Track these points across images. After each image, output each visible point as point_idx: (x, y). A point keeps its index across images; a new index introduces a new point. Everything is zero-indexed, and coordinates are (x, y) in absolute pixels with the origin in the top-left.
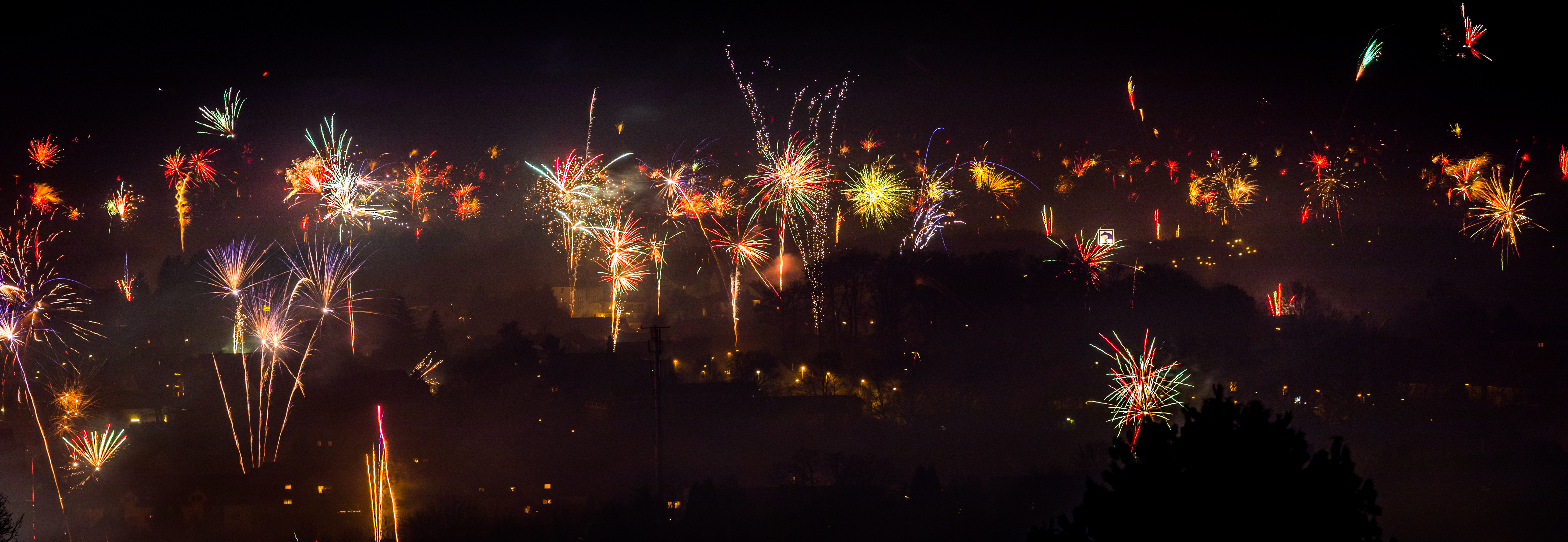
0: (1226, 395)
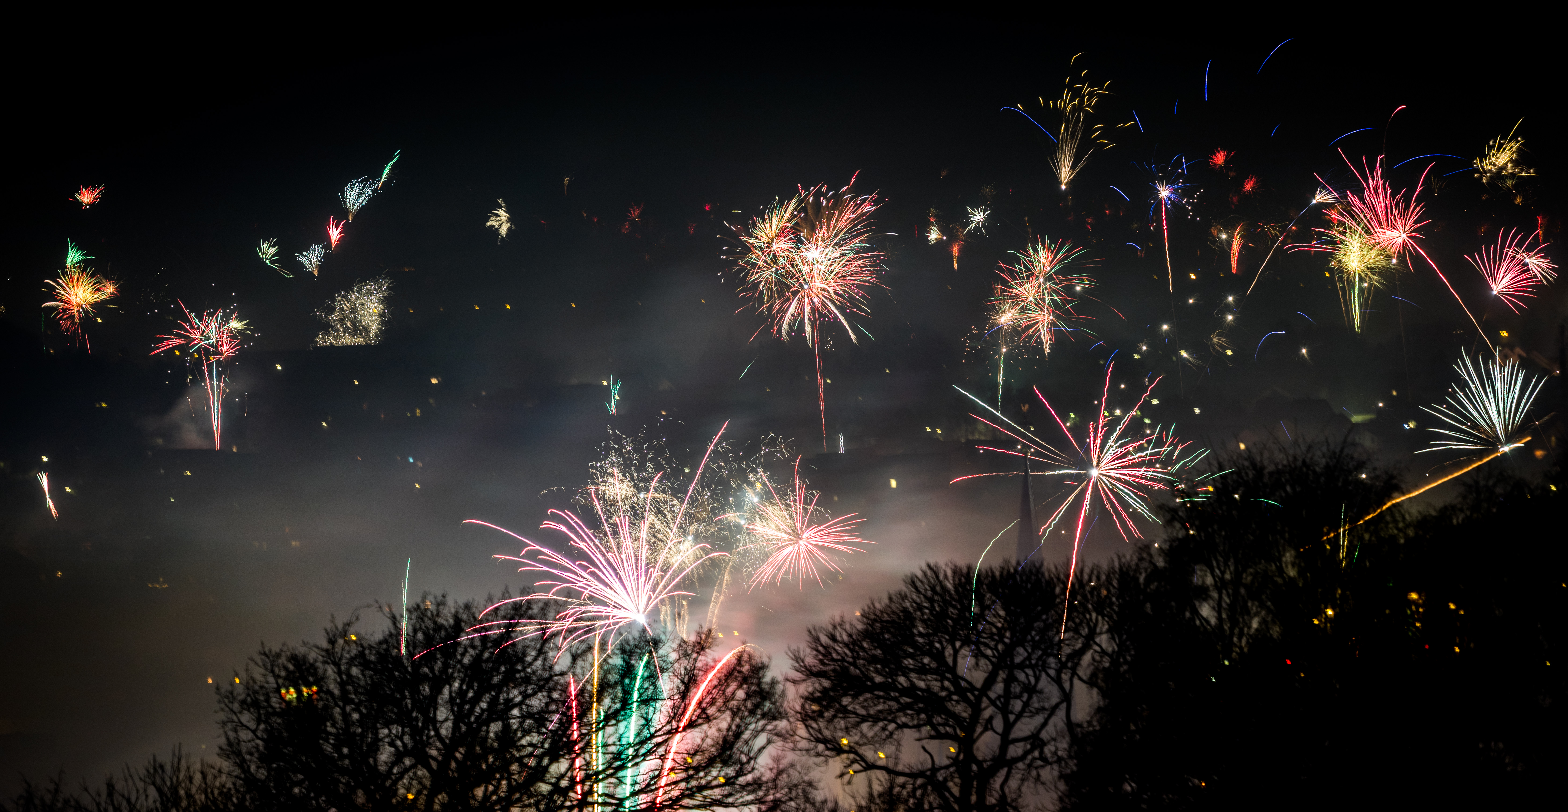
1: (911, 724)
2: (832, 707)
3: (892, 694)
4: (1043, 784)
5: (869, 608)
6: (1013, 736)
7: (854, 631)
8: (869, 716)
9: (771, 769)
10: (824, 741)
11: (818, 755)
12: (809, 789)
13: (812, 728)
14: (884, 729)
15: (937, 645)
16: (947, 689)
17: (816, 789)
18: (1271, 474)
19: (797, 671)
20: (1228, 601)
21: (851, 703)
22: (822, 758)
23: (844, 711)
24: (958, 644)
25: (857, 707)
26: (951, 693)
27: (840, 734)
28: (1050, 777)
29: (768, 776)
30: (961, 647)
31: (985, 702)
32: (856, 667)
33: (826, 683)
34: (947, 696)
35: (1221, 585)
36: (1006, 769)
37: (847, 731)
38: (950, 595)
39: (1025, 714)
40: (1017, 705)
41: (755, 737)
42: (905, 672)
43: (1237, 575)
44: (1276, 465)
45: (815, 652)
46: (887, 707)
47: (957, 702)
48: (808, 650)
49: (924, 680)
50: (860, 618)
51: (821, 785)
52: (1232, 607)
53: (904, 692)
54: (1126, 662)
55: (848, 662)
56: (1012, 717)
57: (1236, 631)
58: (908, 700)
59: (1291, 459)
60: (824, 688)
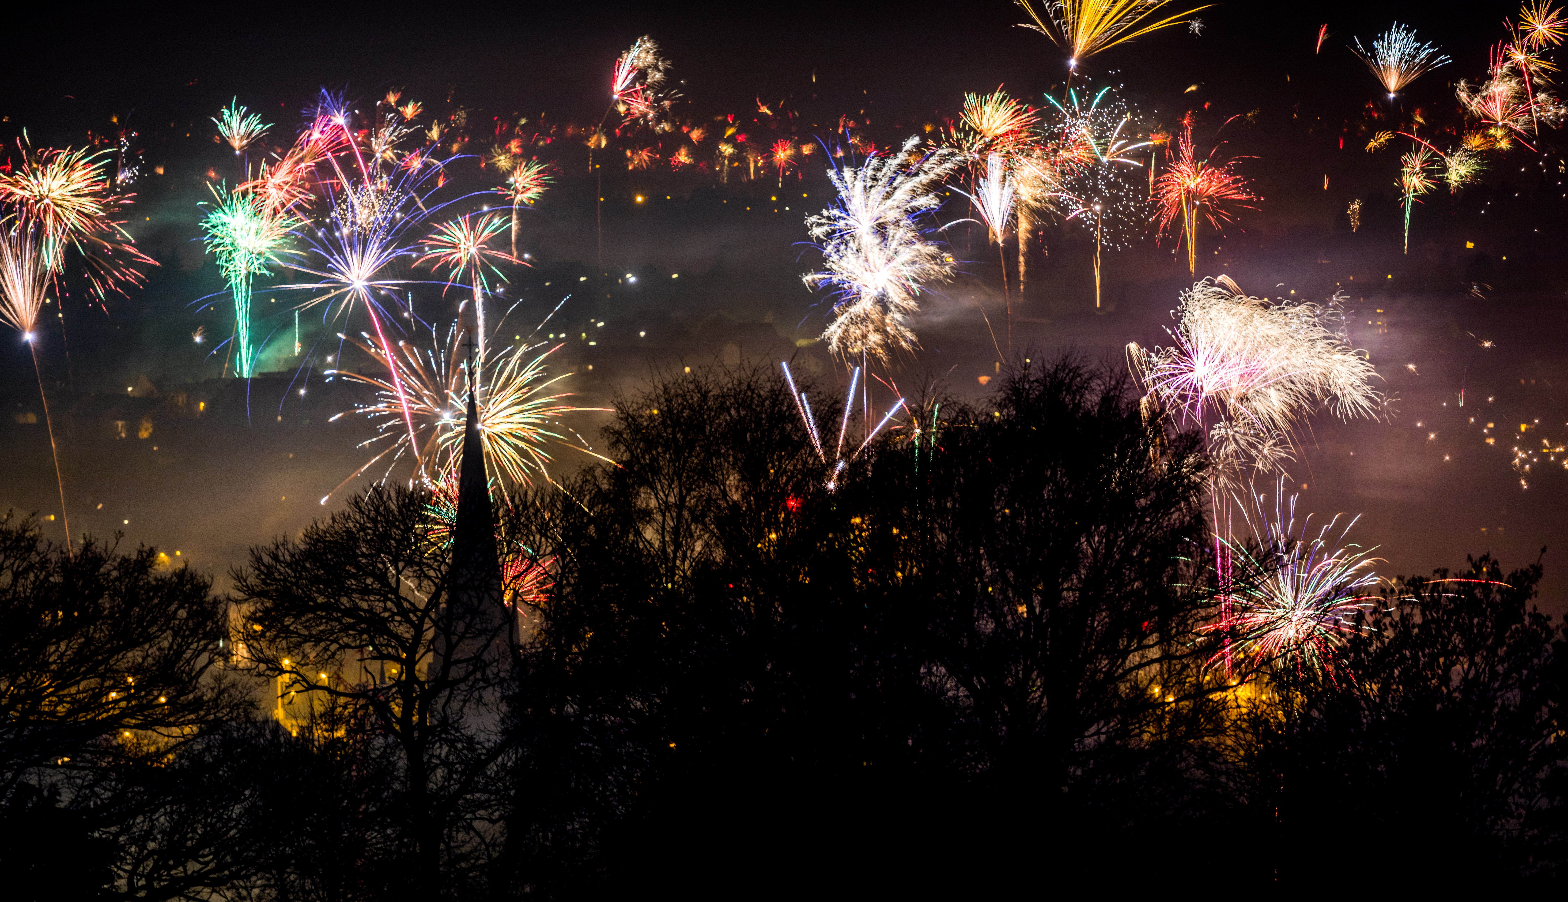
1: (353, 645)
2: (274, 627)
3: (334, 614)
4: (485, 705)
5: (312, 528)
6: (454, 657)
7: (297, 551)
8: (311, 636)
9: (212, 689)
10: (267, 661)
11: (259, 675)
12: (250, 709)
13: (254, 647)
14: (326, 649)
15: (380, 566)
16: (390, 610)
17: (258, 709)
18: (716, 397)
19: (239, 590)
20: (672, 524)
21: (293, 623)
22: (263, 679)
23: (286, 632)
24: (401, 565)
25: (299, 627)
26: (394, 614)
27: (282, 654)
28: (493, 700)
29: (209, 695)
30: (404, 568)
31: (427, 623)
32: (298, 587)
33: (269, 604)
34: (389, 617)
35: (665, 508)
36: (448, 691)
37: (289, 651)
38: (394, 515)
39: (468, 635)
40: (461, 627)
41: (197, 656)
42: (348, 593)
43: (682, 499)
44: (722, 388)
45: (257, 572)
46: (329, 627)
47: (400, 623)
48: (250, 570)
49: (366, 601)
50: (303, 538)
51: (263, 705)
52: (676, 531)
53: (347, 612)
54: (568, 584)
55: (291, 582)
56: (454, 639)
57: (680, 553)
58: (351, 621)
59: (735, 382)
60: (267, 608)
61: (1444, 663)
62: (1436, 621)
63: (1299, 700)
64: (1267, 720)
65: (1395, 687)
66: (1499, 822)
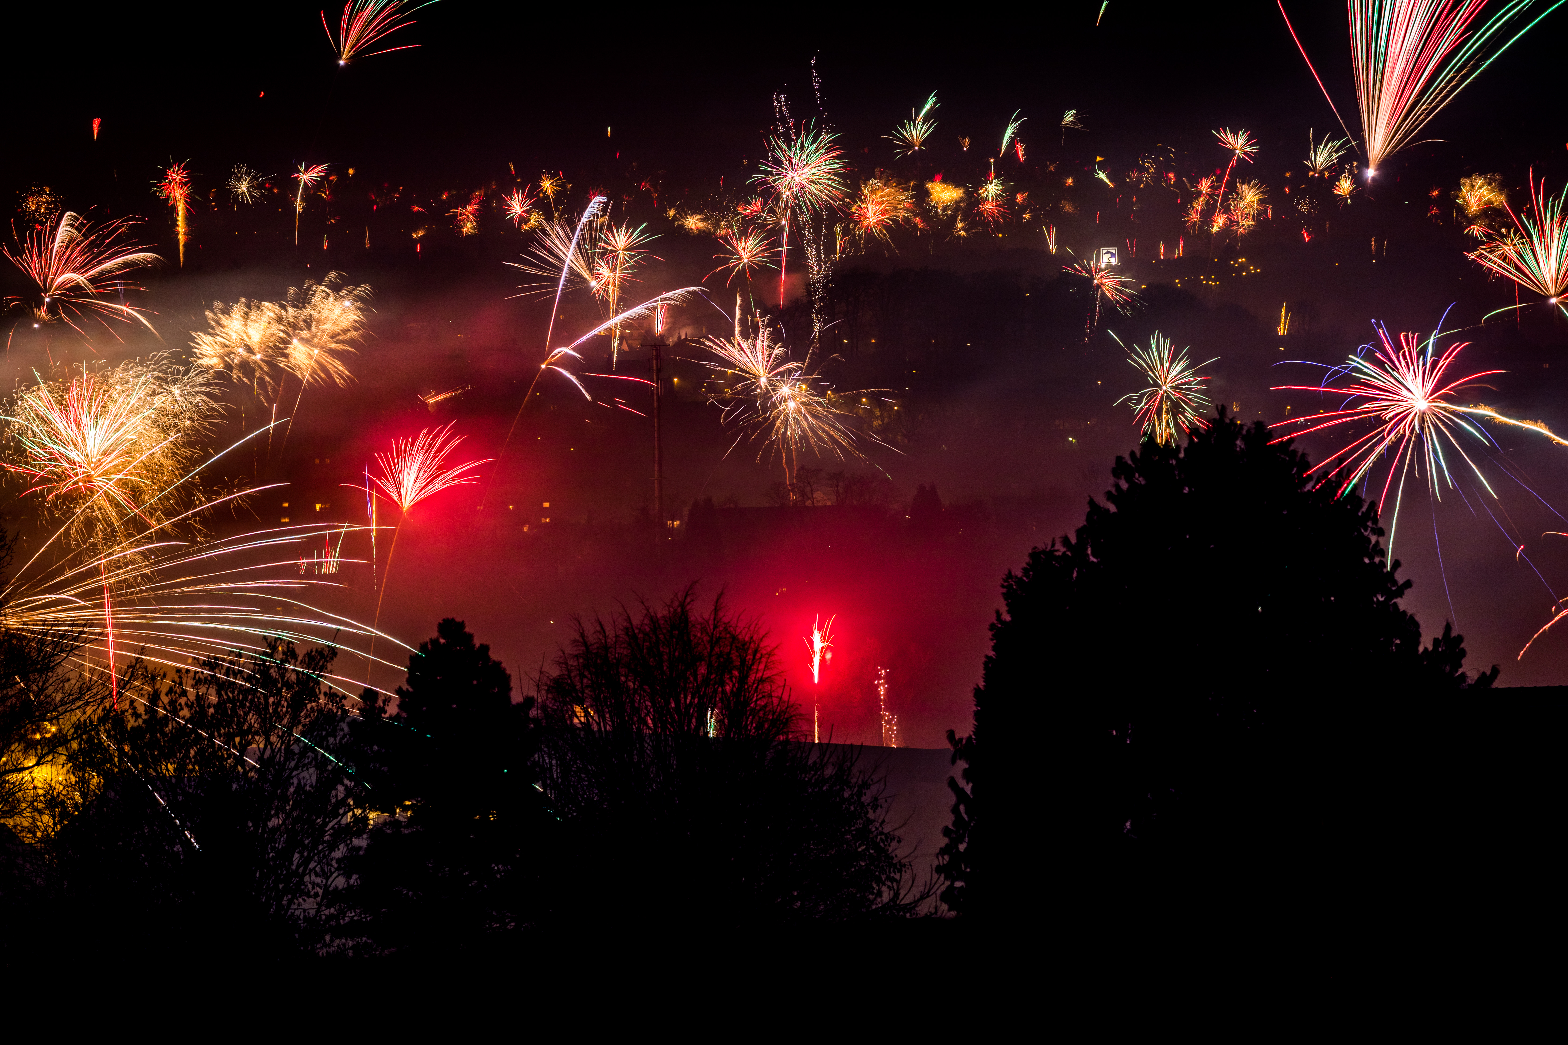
0: (1230, 416)
61: (240, 743)
62: (232, 701)
63: (95, 780)
64: (63, 802)
65: (191, 767)
66: (296, 901)
